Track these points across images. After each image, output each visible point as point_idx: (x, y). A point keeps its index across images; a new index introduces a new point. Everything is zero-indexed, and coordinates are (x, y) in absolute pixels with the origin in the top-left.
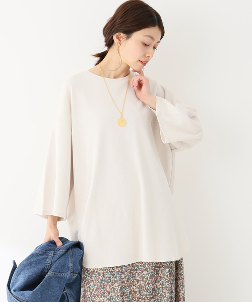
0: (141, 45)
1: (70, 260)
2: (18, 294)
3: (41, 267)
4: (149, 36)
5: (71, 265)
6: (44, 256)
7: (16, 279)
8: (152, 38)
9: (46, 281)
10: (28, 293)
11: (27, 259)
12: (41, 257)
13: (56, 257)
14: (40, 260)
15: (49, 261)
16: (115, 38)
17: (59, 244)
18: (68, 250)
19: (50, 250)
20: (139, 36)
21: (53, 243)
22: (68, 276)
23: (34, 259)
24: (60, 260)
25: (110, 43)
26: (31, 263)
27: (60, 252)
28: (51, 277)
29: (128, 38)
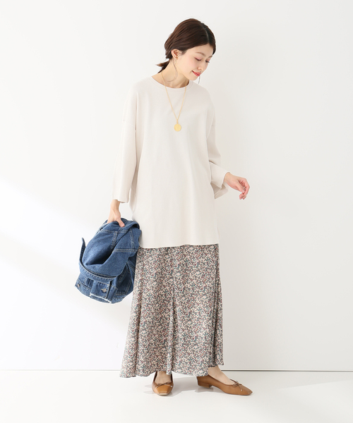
0: (194, 60)
1: (131, 238)
2: (90, 267)
3: (107, 244)
4: (200, 53)
5: (132, 242)
6: (109, 236)
7: (87, 255)
8: (203, 54)
9: (113, 256)
10: (98, 266)
11: (95, 238)
12: (107, 236)
13: (120, 236)
14: (107, 239)
15: (114, 239)
16: (172, 53)
17: (122, 225)
18: (129, 230)
19: (114, 230)
20: (192, 52)
21: (116, 224)
22: (131, 251)
23: (101, 238)
24: (123, 238)
25: (169, 56)
26: (99, 241)
27: (123, 232)
28: (117, 253)
29: (183, 53)
